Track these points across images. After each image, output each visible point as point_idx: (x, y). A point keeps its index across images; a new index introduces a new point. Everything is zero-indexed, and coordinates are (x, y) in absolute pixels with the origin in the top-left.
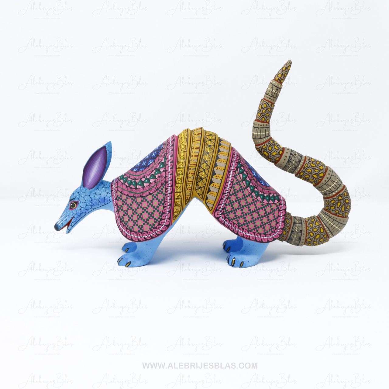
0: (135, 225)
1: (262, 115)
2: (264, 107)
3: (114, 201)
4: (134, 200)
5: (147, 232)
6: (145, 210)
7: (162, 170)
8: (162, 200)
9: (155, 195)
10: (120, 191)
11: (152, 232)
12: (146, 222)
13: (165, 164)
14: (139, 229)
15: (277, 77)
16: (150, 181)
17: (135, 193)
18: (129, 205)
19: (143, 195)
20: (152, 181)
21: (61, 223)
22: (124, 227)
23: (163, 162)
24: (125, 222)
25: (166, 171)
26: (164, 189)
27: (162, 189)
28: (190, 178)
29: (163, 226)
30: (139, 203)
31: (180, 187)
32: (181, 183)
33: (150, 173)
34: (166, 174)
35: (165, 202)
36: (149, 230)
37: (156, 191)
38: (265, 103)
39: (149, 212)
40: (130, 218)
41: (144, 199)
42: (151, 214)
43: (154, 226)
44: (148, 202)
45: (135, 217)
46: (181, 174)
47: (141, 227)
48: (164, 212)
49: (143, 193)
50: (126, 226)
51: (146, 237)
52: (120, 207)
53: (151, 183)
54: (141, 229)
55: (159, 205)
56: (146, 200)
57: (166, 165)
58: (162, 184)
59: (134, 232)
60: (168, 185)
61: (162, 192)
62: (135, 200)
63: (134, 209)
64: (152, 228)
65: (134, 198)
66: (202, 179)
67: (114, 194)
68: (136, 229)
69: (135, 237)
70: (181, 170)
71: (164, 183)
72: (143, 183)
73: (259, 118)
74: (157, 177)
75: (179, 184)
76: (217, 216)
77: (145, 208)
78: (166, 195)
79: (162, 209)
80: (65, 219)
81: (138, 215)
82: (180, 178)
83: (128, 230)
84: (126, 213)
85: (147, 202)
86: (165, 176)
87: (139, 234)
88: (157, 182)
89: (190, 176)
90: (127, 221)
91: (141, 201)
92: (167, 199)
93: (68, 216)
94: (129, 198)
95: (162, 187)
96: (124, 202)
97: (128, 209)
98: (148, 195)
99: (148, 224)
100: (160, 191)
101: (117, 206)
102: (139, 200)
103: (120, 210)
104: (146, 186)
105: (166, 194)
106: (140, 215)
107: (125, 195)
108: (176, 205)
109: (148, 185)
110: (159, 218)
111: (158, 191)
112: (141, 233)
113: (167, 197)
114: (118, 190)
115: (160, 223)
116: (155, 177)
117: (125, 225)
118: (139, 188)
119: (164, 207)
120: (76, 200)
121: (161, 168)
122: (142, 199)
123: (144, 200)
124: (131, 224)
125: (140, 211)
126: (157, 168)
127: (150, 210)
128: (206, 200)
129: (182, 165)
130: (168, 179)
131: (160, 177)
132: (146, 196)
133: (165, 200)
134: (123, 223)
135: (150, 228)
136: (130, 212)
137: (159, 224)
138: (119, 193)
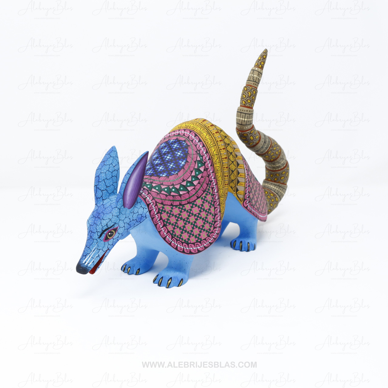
0: (191, 236)
1: (251, 102)
2: (254, 94)
3: (156, 215)
4: (182, 209)
5: (205, 239)
6: (198, 217)
7: (202, 169)
8: (212, 201)
9: (204, 198)
10: (160, 202)
11: (210, 238)
12: (202, 229)
13: (203, 162)
14: (197, 239)
15: (260, 64)
16: (193, 184)
17: (181, 201)
18: (178, 216)
19: (191, 201)
20: (195, 183)
21: (92, 261)
22: (178, 242)
23: (199, 161)
24: (178, 236)
25: (207, 169)
26: (211, 189)
27: (209, 189)
28: (226, 173)
29: (217, 229)
30: (189, 211)
31: (222, 183)
32: (222, 179)
33: (190, 175)
34: (208, 173)
35: (214, 202)
36: (207, 237)
37: (203, 193)
38: (254, 90)
39: (202, 218)
40: (183, 230)
41: (193, 204)
42: (205, 219)
43: (210, 232)
44: (199, 207)
45: (189, 227)
46: (219, 170)
47: (198, 236)
48: (215, 213)
49: (189, 198)
50: (181, 240)
51: (205, 245)
52: (166, 220)
53: (195, 186)
54: (198, 238)
55: (210, 207)
56: (196, 205)
57: (205, 163)
58: (207, 184)
59: (192, 244)
60: (213, 184)
61: (210, 193)
62: (184, 208)
63: (184, 219)
64: (209, 234)
65: (181, 207)
66: (233, 171)
67: (154, 208)
68: (193, 240)
69: (195, 248)
70: (218, 165)
71: (209, 183)
72: (185, 187)
73: (250, 105)
74: (200, 178)
75: (220, 181)
76: (246, 206)
77: (197, 215)
78: (214, 195)
79: (214, 211)
80: (97, 255)
81: (191, 225)
82: (220, 174)
83: (184, 244)
84: (175, 225)
85: (197, 207)
86: (208, 175)
87: (198, 245)
88: (202, 183)
89: (226, 170)
90: (180, 234)
91: (190, 208)
92: (215, 199)
93: (101, 251)
94: (174, 207)
95: (208, 187)
96: (170, 214)
97: (177, 220)
98: (197, 199)
99: (204, 230)
100: (208, 192)
101: (161, 221)
102: (188, 207)
103: (168, 224)
104: (191, 190)
105: (214, 193)
106: (193, 223)
107: (169, 205)
108: (221, 204)
109: (193, 189)
110: (213, 221)
111: (206, 192)
112: (200, 242)
113: (215, 197)
114: (156, 202)
115: (215, 226)
116: (198, 178)
117: (178, 239)
118: (184, 194)
119: (215, 208)
120: (116, 226)
121: (200, 167)
122: (191, 205)
123: (194, 206)
124: (185, 236)
125: (192, 219)
126: (196, 167)
127: (203, 215)
128: (237, 192)
129: (217, 161)
130: (212, 177)
131: (203, 178)
132: (195, 201)
133: (215, 200)
134: (176, 237)
135: (207, 235)
136: (181, 223)
137: (214, 228)
138: (159, 205)
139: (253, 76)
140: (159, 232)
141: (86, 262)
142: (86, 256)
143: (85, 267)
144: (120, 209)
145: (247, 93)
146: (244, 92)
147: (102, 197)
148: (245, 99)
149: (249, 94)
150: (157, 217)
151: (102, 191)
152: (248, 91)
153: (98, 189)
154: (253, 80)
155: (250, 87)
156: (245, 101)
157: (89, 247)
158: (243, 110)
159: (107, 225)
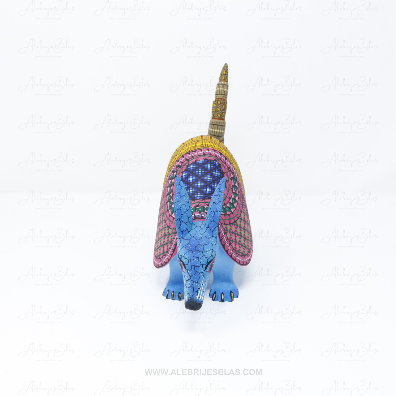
10: (223, 223)
13: (236, 178)
17: (234, 218)
18: (235, 232)
20: (237, 199)
22: (240, 256)
23: (233, 177)
24: (238, 251)
30: (240, 225)
33: (232, 192)
37: (242, 207)
42: (248, 230)
45: (242, 241)
50: (241, 254)
53: (237, 202)
58: (242, 198)
62: (237, 224)
65: (235, 223)
67: (222, 230)
72: (233, 205)
83: (243, 257)
84: (235, 242)
86: (241, 189)
90: (239, 248)
94: (232, 225)
96: (231, 232)
98: (241, 214)
102: (239, 222)
103: (232, 242)
104: (237, 206)
109: (237, 204)
114: (221, 224)
116: (237, 194)
123: (241, 220)
125: (243, 233)
131: (239, 193)
134: (238, 253)
136: (238, 239)
138: (224, 226)
139: (224, 90)
140: (227, 251)
141: (199, 298)
142: (197, 291)
143: (200, 302)
144: (216, 238)
145: (221, 106)
146: (218, 106)
147: (187, 229)
148: (220, 112)
149: (223, 107)
150: (225, 237)
151: (186, 223)
152: (222, 104)
153: (181, 222)
154: (224, 94)
155: (223, 101)
156: (221, 114)
157: (197, 282)
158: (219, 123)
159: (212, 255)
